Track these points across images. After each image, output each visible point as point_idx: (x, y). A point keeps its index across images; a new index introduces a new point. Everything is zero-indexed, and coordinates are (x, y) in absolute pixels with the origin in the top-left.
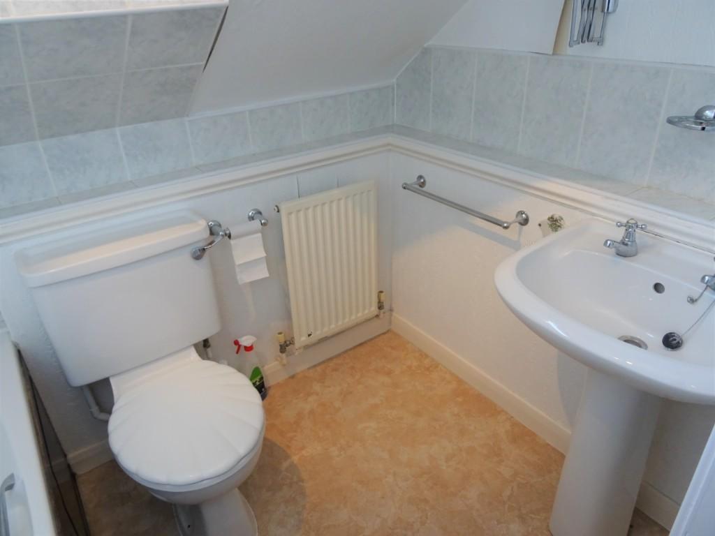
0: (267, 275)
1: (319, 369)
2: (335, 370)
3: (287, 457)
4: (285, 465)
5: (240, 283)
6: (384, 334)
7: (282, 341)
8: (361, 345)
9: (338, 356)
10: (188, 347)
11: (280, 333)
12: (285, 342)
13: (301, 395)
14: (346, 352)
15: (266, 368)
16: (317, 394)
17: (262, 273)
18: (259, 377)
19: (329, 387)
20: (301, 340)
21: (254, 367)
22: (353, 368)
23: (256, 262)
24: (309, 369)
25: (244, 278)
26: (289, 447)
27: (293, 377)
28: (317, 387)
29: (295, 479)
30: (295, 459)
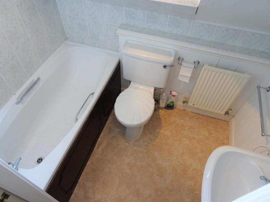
0: (188, 82)
1: (193, 114)
2: (197, 119)
3: (160, 129)
4: (158, 130)
5: (178, 79)
6: (225, 121)
7: (185, 100)
8: (214, 118)
9: (202, 115)
10: (153, 87)
11: (185, 98)
12: (186, 101)
13: (181, 117)
14: (207, 116)
15: (178, 102)
16: (185, 121)
17: (187, 81)
18: (173, 104)
19: (190, 122)
20: (190, 104)
21: (173, 101)
22: (202, 122)
23: (186, 77)
24: (191, 112)
25: (180, 78)
26: (163, 127)
27: (184, 110)
28: (187, 119)
29: (156, 136)
30: (162, 131)
